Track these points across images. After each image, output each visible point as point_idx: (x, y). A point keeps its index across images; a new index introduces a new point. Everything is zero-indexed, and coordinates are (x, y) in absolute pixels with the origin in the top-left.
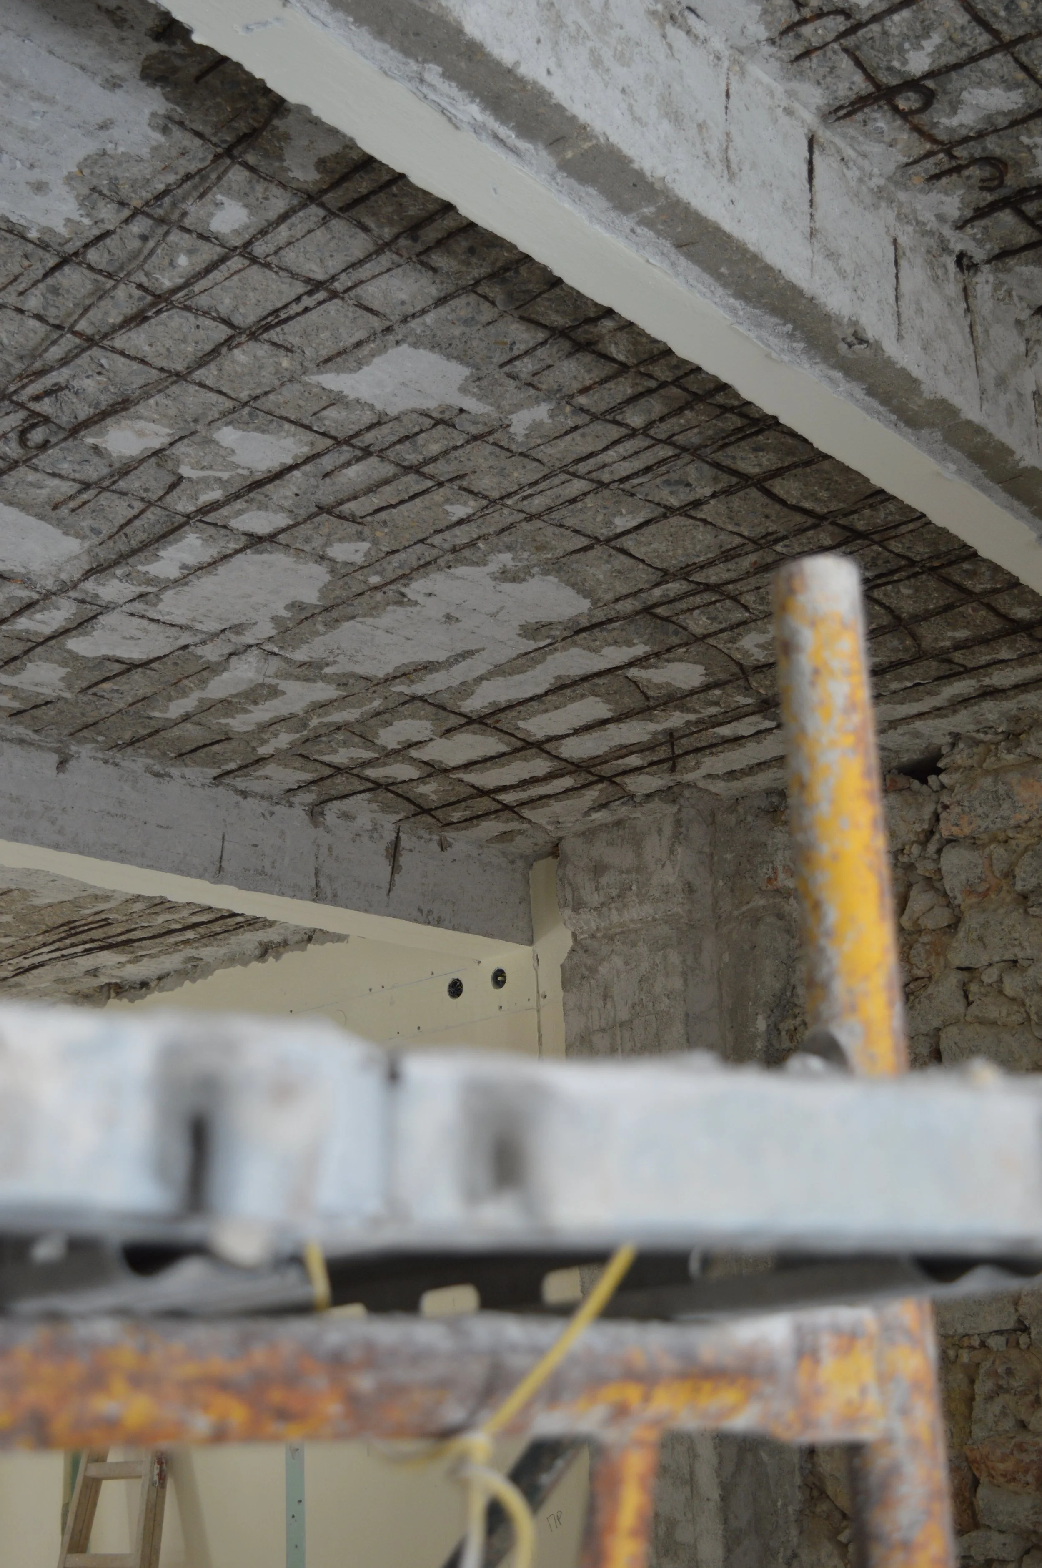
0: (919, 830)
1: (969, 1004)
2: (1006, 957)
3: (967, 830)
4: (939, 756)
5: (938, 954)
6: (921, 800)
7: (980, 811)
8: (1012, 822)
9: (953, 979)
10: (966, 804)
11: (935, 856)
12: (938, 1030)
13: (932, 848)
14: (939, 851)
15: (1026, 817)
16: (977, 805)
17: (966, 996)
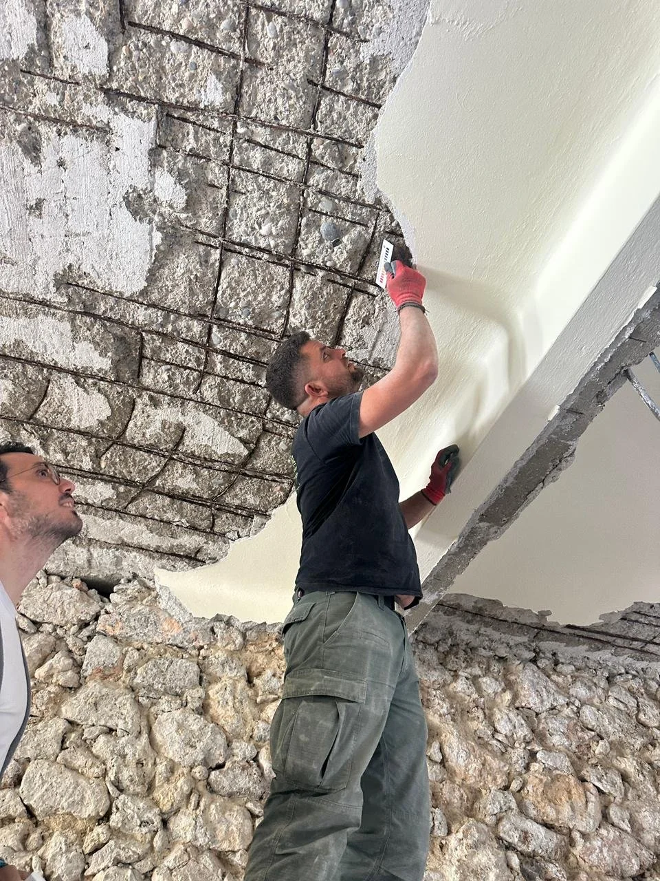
0: (83, 618)
1: (62, 749)
2: (108, 724)
3: (117, 632)
4: (118, 582)
5: (55, 703)
6: (91, 601)
7: (132, 624)
8: (150, 640)
9: (60, 725)
10: (125, 616)
11: (85, 639)
12: (29, 760)
13: (86, 632)
14: (90, 638)
15: (159, 641)
16: (132, 620)
17: (63, 742)
